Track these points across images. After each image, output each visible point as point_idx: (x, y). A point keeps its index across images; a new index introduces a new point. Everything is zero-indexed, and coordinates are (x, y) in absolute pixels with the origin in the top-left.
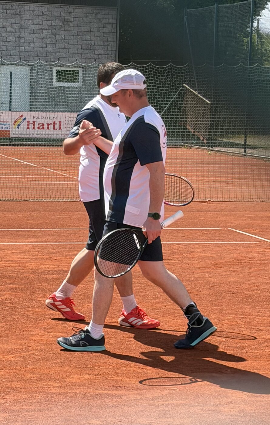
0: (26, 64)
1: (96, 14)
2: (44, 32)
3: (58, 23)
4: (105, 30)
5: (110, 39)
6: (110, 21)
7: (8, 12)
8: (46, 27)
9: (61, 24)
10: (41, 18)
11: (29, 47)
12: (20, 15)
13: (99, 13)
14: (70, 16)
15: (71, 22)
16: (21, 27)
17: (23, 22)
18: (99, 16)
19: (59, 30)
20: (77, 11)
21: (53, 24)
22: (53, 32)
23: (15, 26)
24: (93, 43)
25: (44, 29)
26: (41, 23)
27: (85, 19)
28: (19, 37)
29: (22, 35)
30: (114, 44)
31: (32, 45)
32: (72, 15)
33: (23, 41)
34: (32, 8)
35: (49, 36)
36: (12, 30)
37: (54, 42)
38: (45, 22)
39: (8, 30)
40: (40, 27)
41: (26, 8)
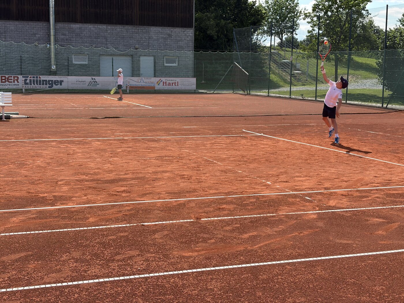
0: (152, 56)
1: (184, 31)
2: (160, 40)
3: (166, 36)
4: (188, 39)
5: (190, 43)
6: (190, 35)
7: (143, 31)
8: (161, 38)
9: (168, 36)
10: (158, 34)
11: (153, 47)
12: (149, 32)
13: (185, 31)
14: (172, 33)
15: (172, 35)
16: (149, 38)
17: (150, 36)
18: (185, 32)
19: (167, 39)
20: (175, 30)
21: (164, 36)
22: (164, 40)
23: (147, 37)
24: (182, 45)
25: (159, 39)
26: (158, 36)
27: (179, 34)
28: (149, 43)
29: (150, 42)
30: (192, 45)
31: (154, 46)
32: (173, 32)
33: (150, 45)
34: (154, 29)
35: (162, 42)
36: (145, 39)
37: (165, 45)
38: (160, 36)
39: (143, 39)
40: (158, 38)
41: (152, 29)
